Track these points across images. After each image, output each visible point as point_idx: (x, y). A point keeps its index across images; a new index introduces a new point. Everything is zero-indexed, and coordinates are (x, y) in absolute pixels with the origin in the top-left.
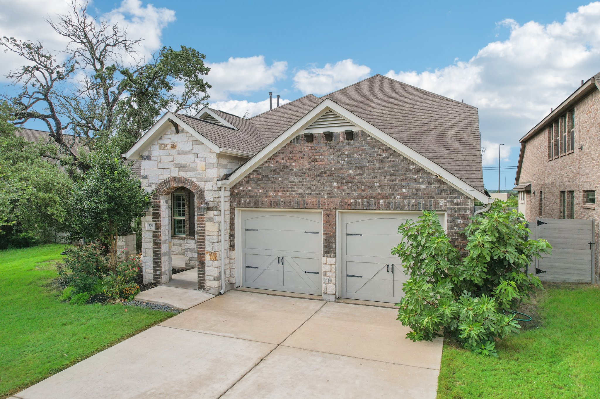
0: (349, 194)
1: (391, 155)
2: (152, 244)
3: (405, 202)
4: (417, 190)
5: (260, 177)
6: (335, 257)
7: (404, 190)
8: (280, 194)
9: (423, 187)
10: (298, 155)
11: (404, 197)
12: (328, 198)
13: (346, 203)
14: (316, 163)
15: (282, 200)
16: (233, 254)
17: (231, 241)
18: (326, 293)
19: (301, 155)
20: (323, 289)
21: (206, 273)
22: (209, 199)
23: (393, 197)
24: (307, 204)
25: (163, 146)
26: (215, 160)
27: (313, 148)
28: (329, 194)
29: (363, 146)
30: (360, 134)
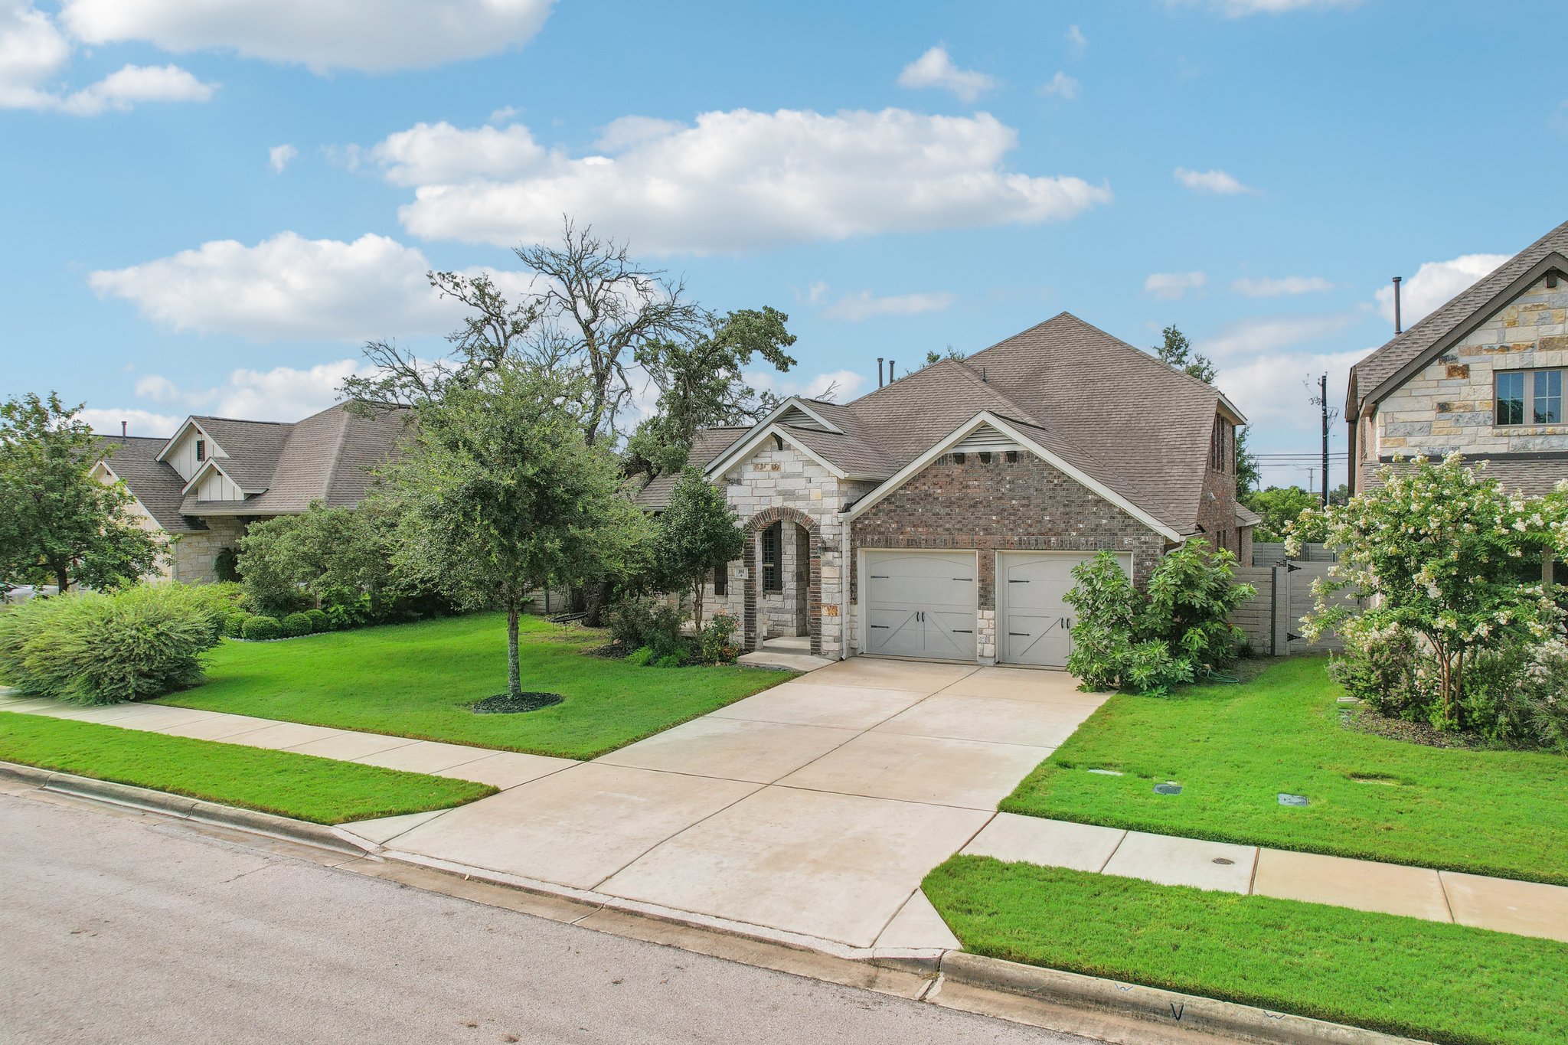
0: (1012, 530)
2: (743, 596)
3: (1083, 540)
4: (1097, 526)
5: (893, 507)
6: (994, 609)
7: (1081, 526)
8: (920, 530)
9: (1104, 521)
10: (944, 479)
11: (1081, 533)
12: (985, 534)
13: (1008, 541)
14: (969, 491)
15: (923, 537)
16: (856, 609)
17: (852, 591)
18: (982, 656)
19: (948, 480)
20: (978, 651)
21: (823, 632)
22: (827, 536)
23: (1067, 533)
24: (957, 543)
25: (760, 467)
26: (835, 487)
27: (964, 471)
28: (986, 530)
29: (1029, 470)
30: (1025, 455)
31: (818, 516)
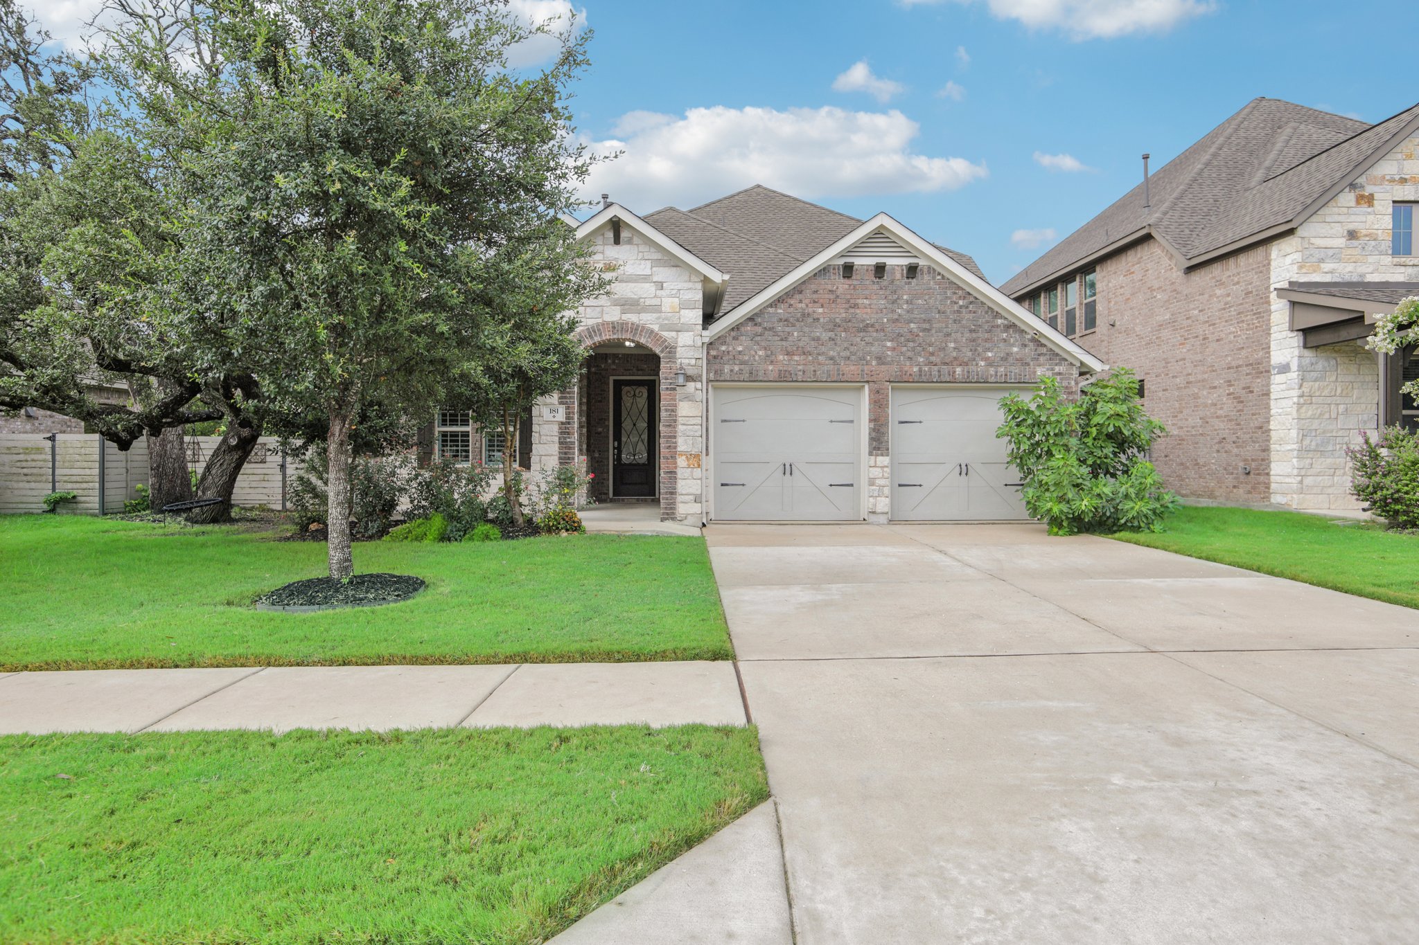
0: (910, 358)
1: (971, 303)
2: (557, 445)
3: (992, 371)
6: (888, 455)
7: (990, 354)
8: (796, 358)
9: (1015, 349)
10: (827, 296)
12: (878, 364)
13: (906, 372)
14: (858, 311)
15: (800, 367)
18: (874, 513)
19: (832, 297)
20: (867, 507)
21: (680, 490)
22: (687, 361)
23: (974, 363)
24: (843, 374)
26: (698, 296)
28: (880, 358)
29: (931, 289)
30: (925, 270)
31: (674, 334)
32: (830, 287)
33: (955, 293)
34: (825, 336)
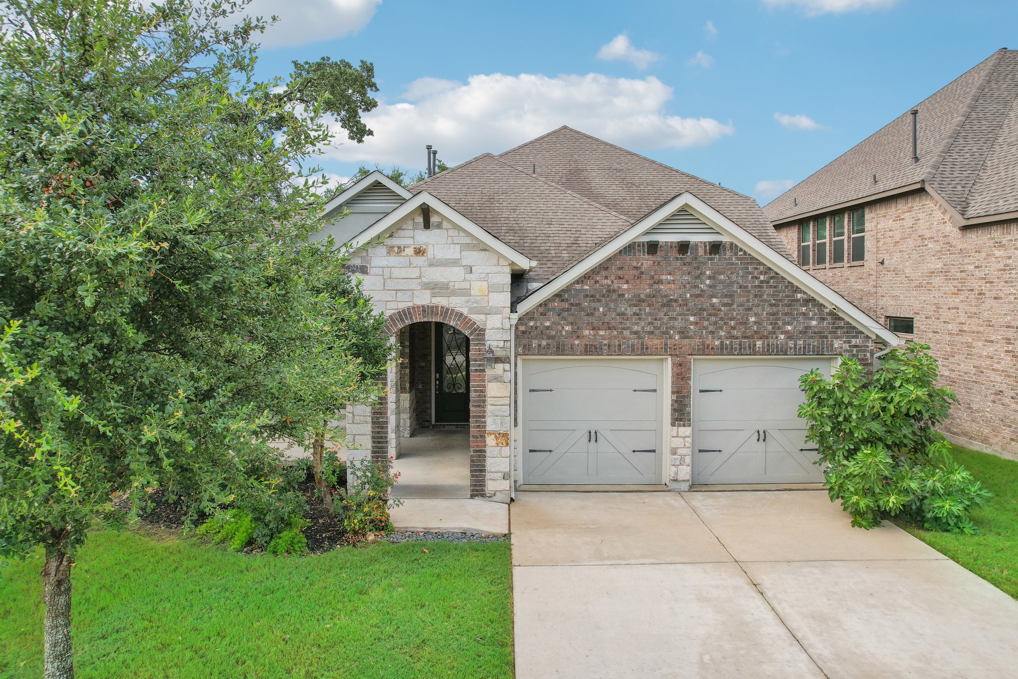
0: (712, 333)
1: (772, 278)
3: (791, 344)
4: (806, 328)
5: (566, 305)
6: (690, 426)
7: (789, 328)
8: (602, 333)
9: (814, 323)
10: (631, 272)
11: (790, 336)
12: (681, 338)
13: (708, 345)
14: (662, 287)
15: (605, 342)
16: (517, 433)
18: (676, 480)
20: (670, 474)
21: (488, 468)
22: (495, 343)
23: (774, 336)
24: (647, 348)
25: (395, 250)
26: (506, 279)
27: (656, 264)
28: (683, 333)
29: (733, 264)
30: (728, 246)
31: (482, 317)
32: (635, 264)
33: (756, 269)
34: (630, 311)
